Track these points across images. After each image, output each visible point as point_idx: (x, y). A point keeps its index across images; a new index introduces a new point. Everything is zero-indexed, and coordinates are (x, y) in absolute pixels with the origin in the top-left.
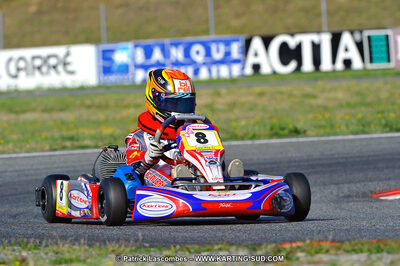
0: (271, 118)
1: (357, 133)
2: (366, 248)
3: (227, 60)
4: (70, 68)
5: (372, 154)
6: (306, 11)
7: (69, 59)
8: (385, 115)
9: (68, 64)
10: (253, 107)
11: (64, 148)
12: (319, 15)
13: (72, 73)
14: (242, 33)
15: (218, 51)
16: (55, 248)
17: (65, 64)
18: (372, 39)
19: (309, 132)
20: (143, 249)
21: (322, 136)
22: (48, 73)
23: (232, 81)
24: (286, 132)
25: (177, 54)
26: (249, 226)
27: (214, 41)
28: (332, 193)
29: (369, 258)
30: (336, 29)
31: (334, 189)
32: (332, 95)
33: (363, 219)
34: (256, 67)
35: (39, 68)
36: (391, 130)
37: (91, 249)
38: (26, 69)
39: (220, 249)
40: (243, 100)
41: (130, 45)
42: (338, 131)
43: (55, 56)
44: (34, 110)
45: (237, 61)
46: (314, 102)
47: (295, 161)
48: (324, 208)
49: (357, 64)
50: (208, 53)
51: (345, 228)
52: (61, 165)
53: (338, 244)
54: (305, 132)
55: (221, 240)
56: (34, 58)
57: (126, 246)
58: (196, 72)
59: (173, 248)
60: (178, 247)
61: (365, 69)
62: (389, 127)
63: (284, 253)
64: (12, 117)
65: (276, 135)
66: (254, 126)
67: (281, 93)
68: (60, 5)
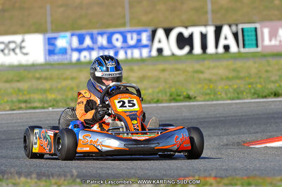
0: (170, 87)
1: (233, 99)
3: (138, 45)
4: (24, 51)
5: (244, 114)
6: (196, 10)
7: (23, 44)
8: (254, 86)
9: (24, 47)
10: (157, 80)
11: (20, 108)
12: (206, 13)
13: (27, 54)
14: (149, 25)
15: (132, 39)
17: (21, 48)
18: (245, 30)
19: (198, 98)
21: (208, 101)
22: (9, 54)
23: (142, 61)
24: (182, 97)
25: (102, 41)
27: (129, 32)
28: (214, 142)
30: (218, 23)
31: (216, 139)
32: (215, 71)
33: (237, 161)
34: (160, 51)
35: (2, 51)
36: (258, 97)
37: (39, 182)
40: (149, 74)
41: (68, 34)
42: (219, 97)
43: (14, 42)
45: (146, 46)
46: (202, 76)
47: (188, 119)
49: (234, 48)
50: (125, 40)
51: (224, 168)
52: (19, 121)
53: (219, 180)
54: (195, 97)
57: (65, 180)
58: (116, 53)
61: (239, 52)
62: (257, 94)
65: (174, 100)
66: (158, 93)
67: (177, 69)
68: (17, 5)
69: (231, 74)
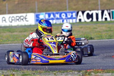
0: (84, 34)
1: (108, 39)
2: (111, 71)
3: (72, 18)
4: (27, 20)
5: (113, 45)
6: (94, 4)
9: (27, 18)
10: (79, 31)
12: (98, 5)
13: (27, 21)
14: (76, 10)
15: (69, 15)
16: (23, 71)
17: (26, 19)
18: (113, 12)
19: (95, 39)
20: (48, 72)
21: (99, 40)
22: (21, 21)
23: (73, 24)
24: (88, 38)
25: (58, 16)
26: (78, 65)
27: (68, 12)
28: (101, 56)
29: (112, 74)
30: (103, 9)
31: (102, 55)
32: (102, 28)
33: (110, 63)
34: (80, 20)
35: (18, 20)
37: (33, 72)
38: (14, 20)
39: (70, 72)
40: (76, 29)
41: (44, 13)
42: (103, 38)
43: (22, 16)
44: (16, 32)
45: (74, 18)
46: (96, 30)
48: (99, 60)
49: (109, 19)
50: (66, 16)
51: (105, 66)
53: (103, 70)
54: (94, 38)
55: (70, 69)
56: (17, 17)
57: (43, 71)
58: (63, 21)
59: (56, 71)
60: (58, 71)
61: (111, 21)
63: (88, 73)
64: (10, 33)
67: (87, 27)
68: (24, 2)
69: (108, 29)
